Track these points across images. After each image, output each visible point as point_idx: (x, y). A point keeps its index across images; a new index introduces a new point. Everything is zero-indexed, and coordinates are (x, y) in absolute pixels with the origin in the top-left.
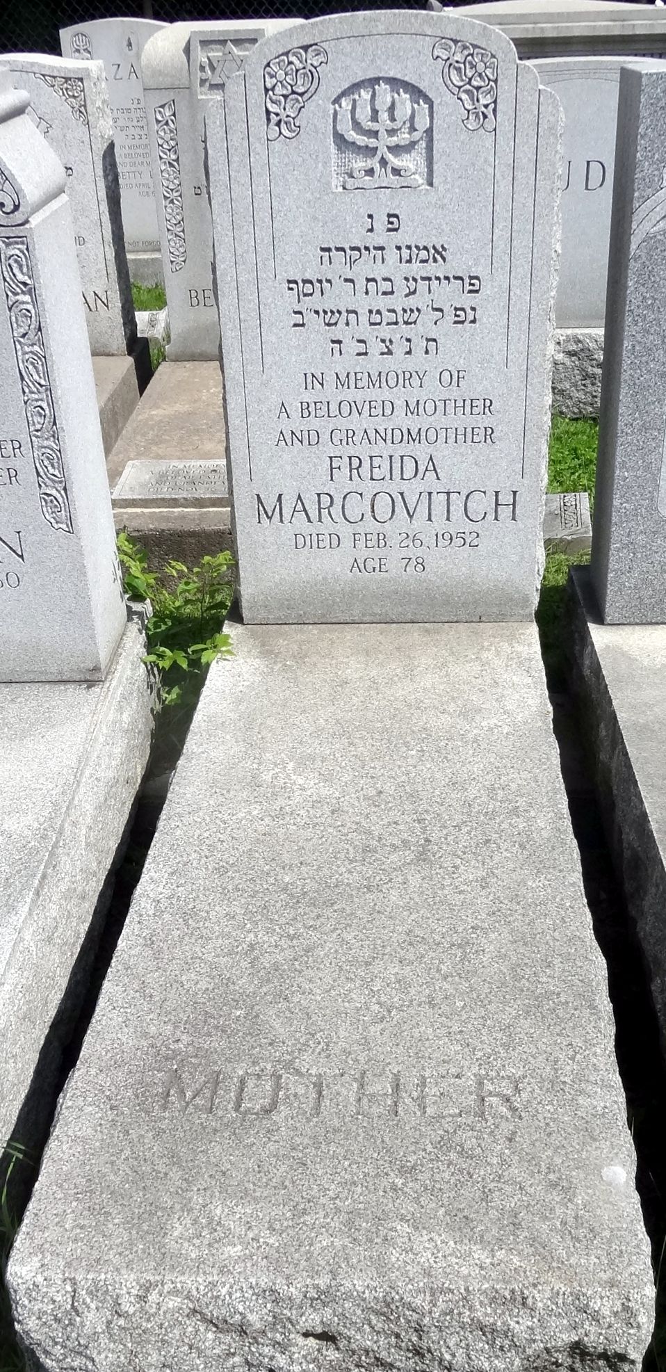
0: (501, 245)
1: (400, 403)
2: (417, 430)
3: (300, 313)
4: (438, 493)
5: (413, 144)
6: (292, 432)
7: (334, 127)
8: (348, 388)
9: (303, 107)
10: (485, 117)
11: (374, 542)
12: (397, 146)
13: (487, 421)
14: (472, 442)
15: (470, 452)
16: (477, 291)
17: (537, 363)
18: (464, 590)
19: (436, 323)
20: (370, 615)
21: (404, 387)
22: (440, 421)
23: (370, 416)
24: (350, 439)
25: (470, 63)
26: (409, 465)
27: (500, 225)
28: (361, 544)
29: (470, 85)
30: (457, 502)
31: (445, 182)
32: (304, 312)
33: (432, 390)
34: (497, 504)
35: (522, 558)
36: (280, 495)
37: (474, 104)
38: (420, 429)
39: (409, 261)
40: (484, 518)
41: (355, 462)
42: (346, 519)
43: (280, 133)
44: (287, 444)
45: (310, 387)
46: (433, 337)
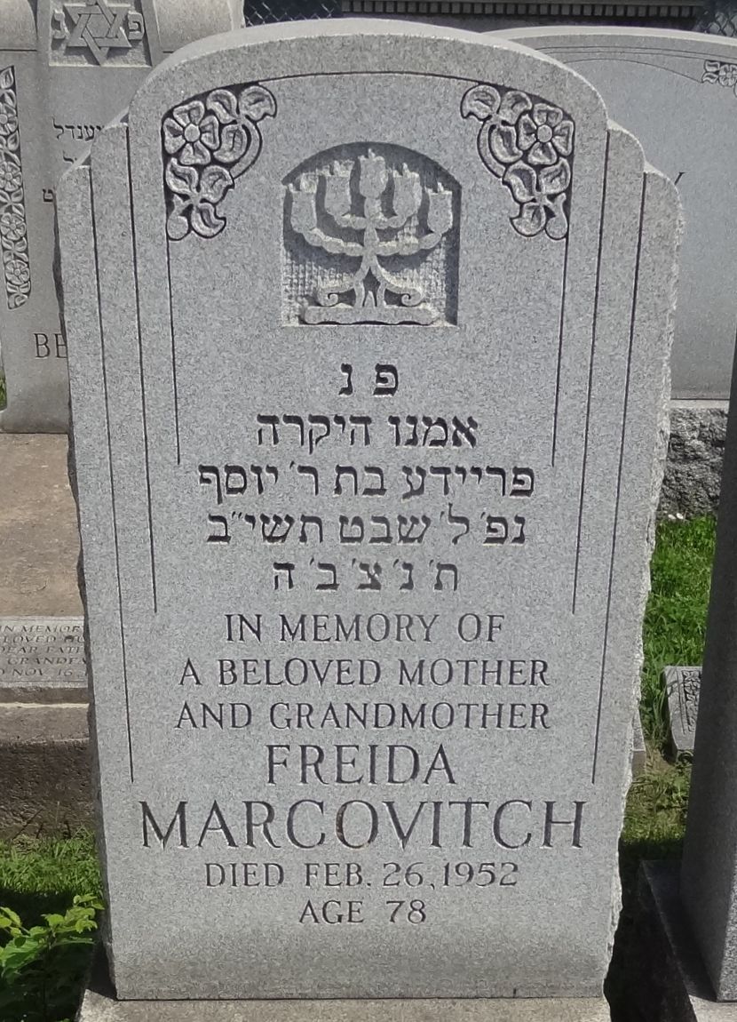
0: (571, 421)
1: (391, 665)
2: (418, 707)
3: (221, 519)
4: (450, 803)
5: (423, 255)
6: (205, 706)
7: (286, 221)
8: (303, 639)
9: (232, 186)
10: (550, 214)
11: (342, 877)
12: (396, 256)
13: (539, 694)
14: (512, 726)
15: (507, 741)
16: (527, 493)
17: (624, 607)
18: (490, 950)
19: (455, 541)
20: (332, 986)
21: (398, 639)
22: (458, 692)
23: (339, 682)
24: (304, 719)
25: (527, 125)
26: (404, 762)
27: (569, 388)
28: (318, 880)
29: (526, 162)
30: (483, 819)
31: (478, 317)
32: (228, 517)
33: (446, 646)
34: (549, 820)
35: (588, 902)
36: (182, 805)
37: (531, 193)
38: (423, 705)
39: (413, 442)
40: (527, 842)
41: (312, 755)
42: (293, 840)
43: (191, 228)
44: (195, 725)
45: (236, 636)
46: (450, 563)
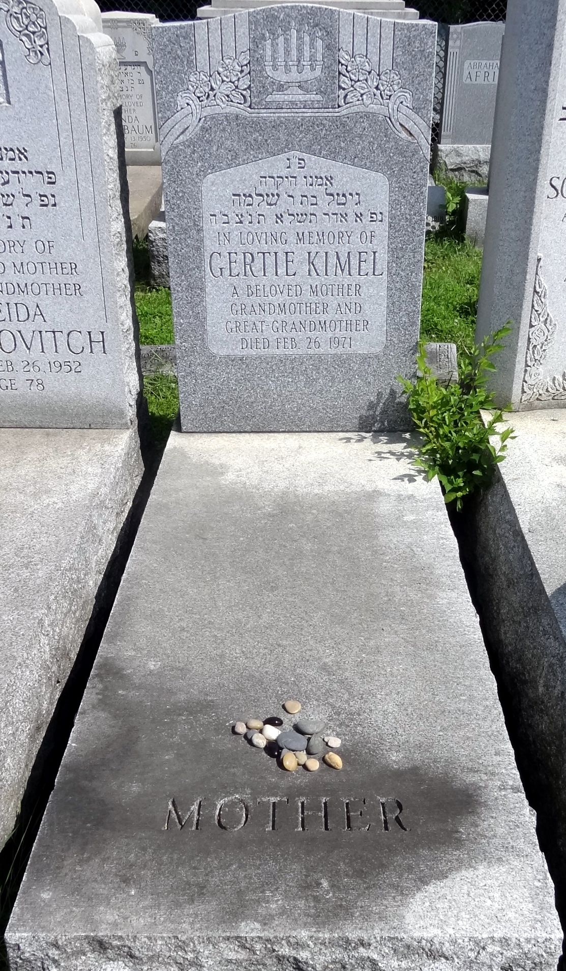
0: (67, 149)
1: (9, 265)
2: (24, 284)
4: (46, 332)
10: (42, 54)
11: (5, 367)
13: (75, 279)
14: (66, 294)
15: (65, 302)
16: (54, 183)
17: (105, 237)
18: (76, 405)
19: (27, 205)
20: (9, 422)
21: (10, 252)
22: (40, 278)
25: (25, 14)
26: (23, 311)
27: (63, 135)
29: (28, 30)
30: (61, 339)
31: (19, 101)
33: (31, 254)
34: (91, 342)
37: (32, 44)
39: (2, 159)
40: (82, 351)
46: (26, 216)
